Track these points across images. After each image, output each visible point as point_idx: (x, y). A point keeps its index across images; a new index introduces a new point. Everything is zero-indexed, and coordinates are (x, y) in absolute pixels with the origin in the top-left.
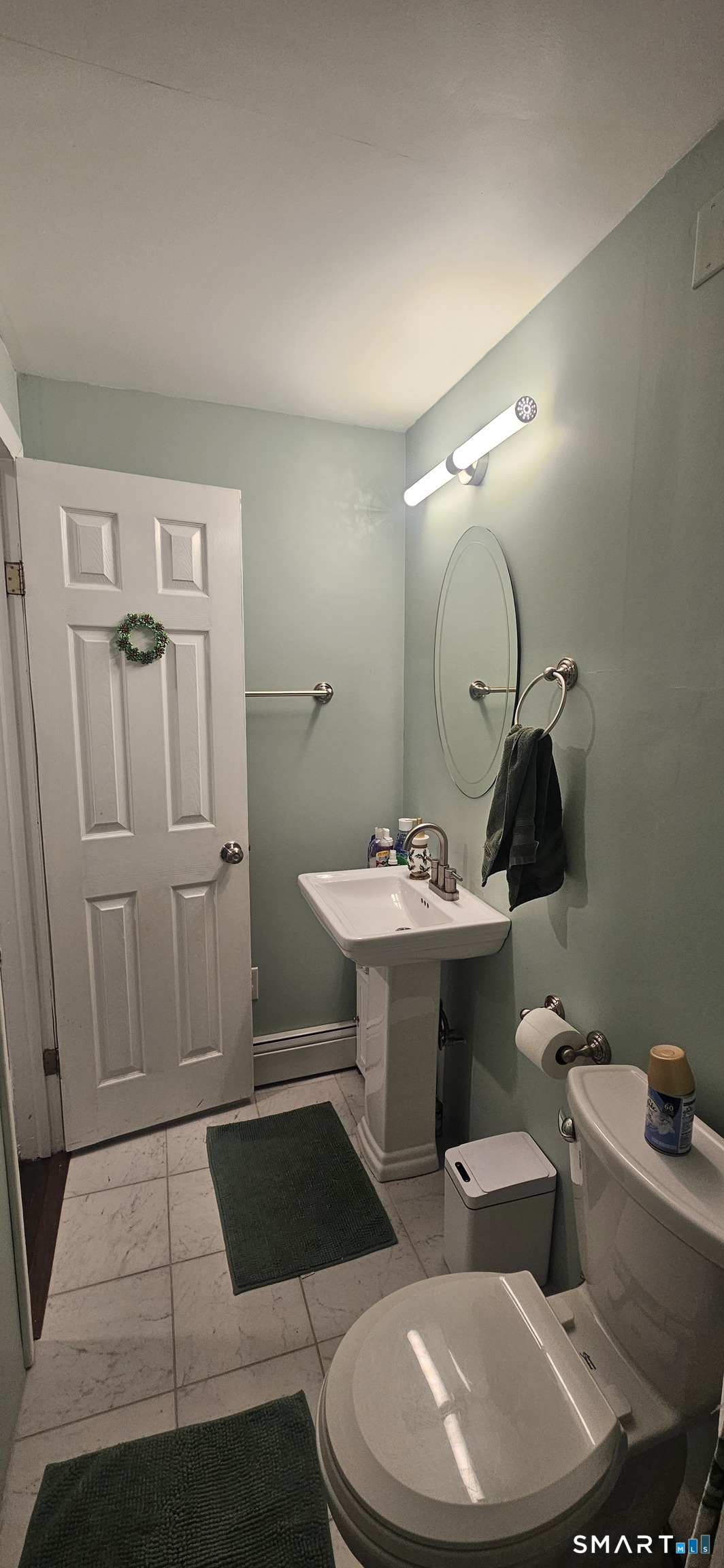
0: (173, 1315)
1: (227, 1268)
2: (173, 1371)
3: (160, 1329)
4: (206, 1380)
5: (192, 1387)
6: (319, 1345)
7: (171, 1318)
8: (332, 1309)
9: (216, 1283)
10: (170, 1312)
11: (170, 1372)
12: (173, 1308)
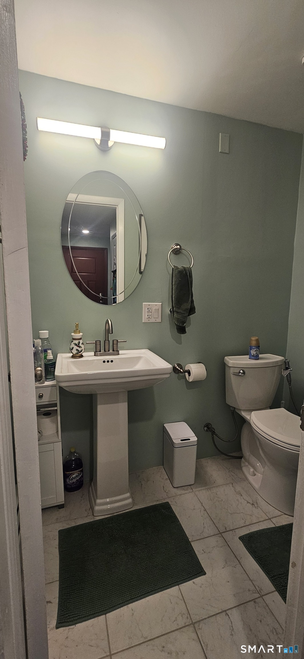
0: (225, 611)
1: (191, 582)
2: (254, 600)
3: (235, 615)
4: (251, 581)
5: (257, 588)
6: (221, 532)
7: (227, 612)
8: (204, 527)
9: (201, 587)
10: (224, 613)
11: (255, 602)
12: (221, 612)
